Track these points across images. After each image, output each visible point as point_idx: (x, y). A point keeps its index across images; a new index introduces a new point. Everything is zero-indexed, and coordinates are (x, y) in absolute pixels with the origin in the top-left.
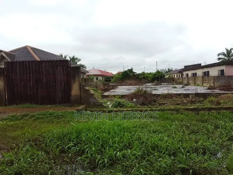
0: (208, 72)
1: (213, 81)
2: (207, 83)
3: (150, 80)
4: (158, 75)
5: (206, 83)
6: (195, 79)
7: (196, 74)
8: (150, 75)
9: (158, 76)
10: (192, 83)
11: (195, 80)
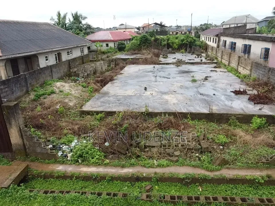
0: (250, 46)
1: (250, 68)
2: (243, 67)
3: (176, 47)
4: (187, 41)
5: (241, 66)
6: (230, 56)
7: (235, 44)
8: (177, 41)
9: (187, 43)
10: (226, 60)
11: (230, 58)
